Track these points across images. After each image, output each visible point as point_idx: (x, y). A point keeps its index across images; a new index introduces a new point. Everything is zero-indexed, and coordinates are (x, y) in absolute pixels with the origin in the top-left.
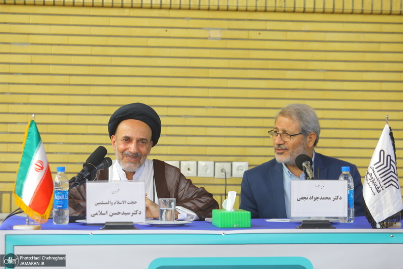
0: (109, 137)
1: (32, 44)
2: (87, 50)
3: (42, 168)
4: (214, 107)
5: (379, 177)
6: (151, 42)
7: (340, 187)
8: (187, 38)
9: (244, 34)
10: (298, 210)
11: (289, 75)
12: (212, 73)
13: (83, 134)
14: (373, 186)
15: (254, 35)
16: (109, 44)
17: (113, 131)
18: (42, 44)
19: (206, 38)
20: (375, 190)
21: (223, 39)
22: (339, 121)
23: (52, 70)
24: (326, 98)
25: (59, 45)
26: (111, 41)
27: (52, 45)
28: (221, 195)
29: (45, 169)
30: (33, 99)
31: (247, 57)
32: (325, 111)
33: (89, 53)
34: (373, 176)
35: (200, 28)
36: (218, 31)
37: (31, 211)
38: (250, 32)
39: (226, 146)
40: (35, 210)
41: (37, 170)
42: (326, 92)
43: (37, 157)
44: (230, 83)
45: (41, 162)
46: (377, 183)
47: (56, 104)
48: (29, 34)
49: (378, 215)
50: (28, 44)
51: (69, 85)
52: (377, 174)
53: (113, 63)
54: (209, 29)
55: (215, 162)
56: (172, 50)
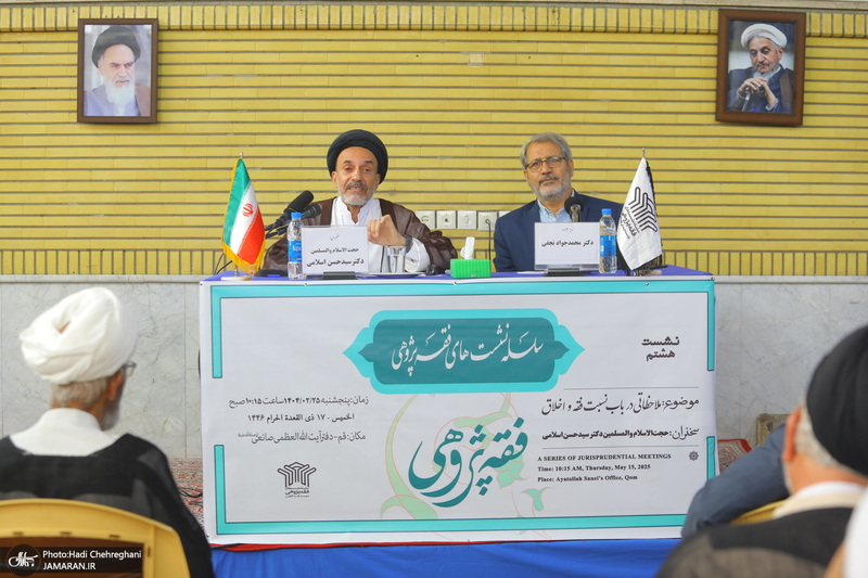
0: (328, 171)
1: (259, 75)
2: (324, 81)
3: (251, 212)
4: (475, 146)
5: (634, 218)
6: (400, 69)
7: (592, 230)
8: (442, 64)
9: (510, 59)
10: (542, 256)
11: (566, 106)
12: (473, 105)
13: (320, 180)
14: (627, 228)
15: (523, 59)
16: (349, 73)
17: (332, 167)
18: (270, 75)
19: (466, 64)
20: (629, 233)
21: (485, 64)
22: (627, 161)
23: (282, 104)
24: (610, 133)
25: (290, 75)
26: (351, 69)
27: (282, 75)
28: (485, 250)
29: (254, 213)
30: (260, 140)
31: (515, 85)
32: (609, 150)
33: (326, 84)
34: (628, 217)
35: (458, 52)
36: (480, 55)
37: (240, 260)
38: (518, 56)
39: (491, 192)
40: (244, 259)
41: (245, 214)
42: (611, 126)
43: (245, 200)
44: (496, 117)
45: (249, 205)
46: (632, 225)
47: (287, 145)
48: (255, 64)
49: (633, 261)
50: (254, 75)
51: (303, 122)
52: (632, 215)
53: (354, 96)
54: (469, 53)
55: (477, 212)
56: (425, 78)
